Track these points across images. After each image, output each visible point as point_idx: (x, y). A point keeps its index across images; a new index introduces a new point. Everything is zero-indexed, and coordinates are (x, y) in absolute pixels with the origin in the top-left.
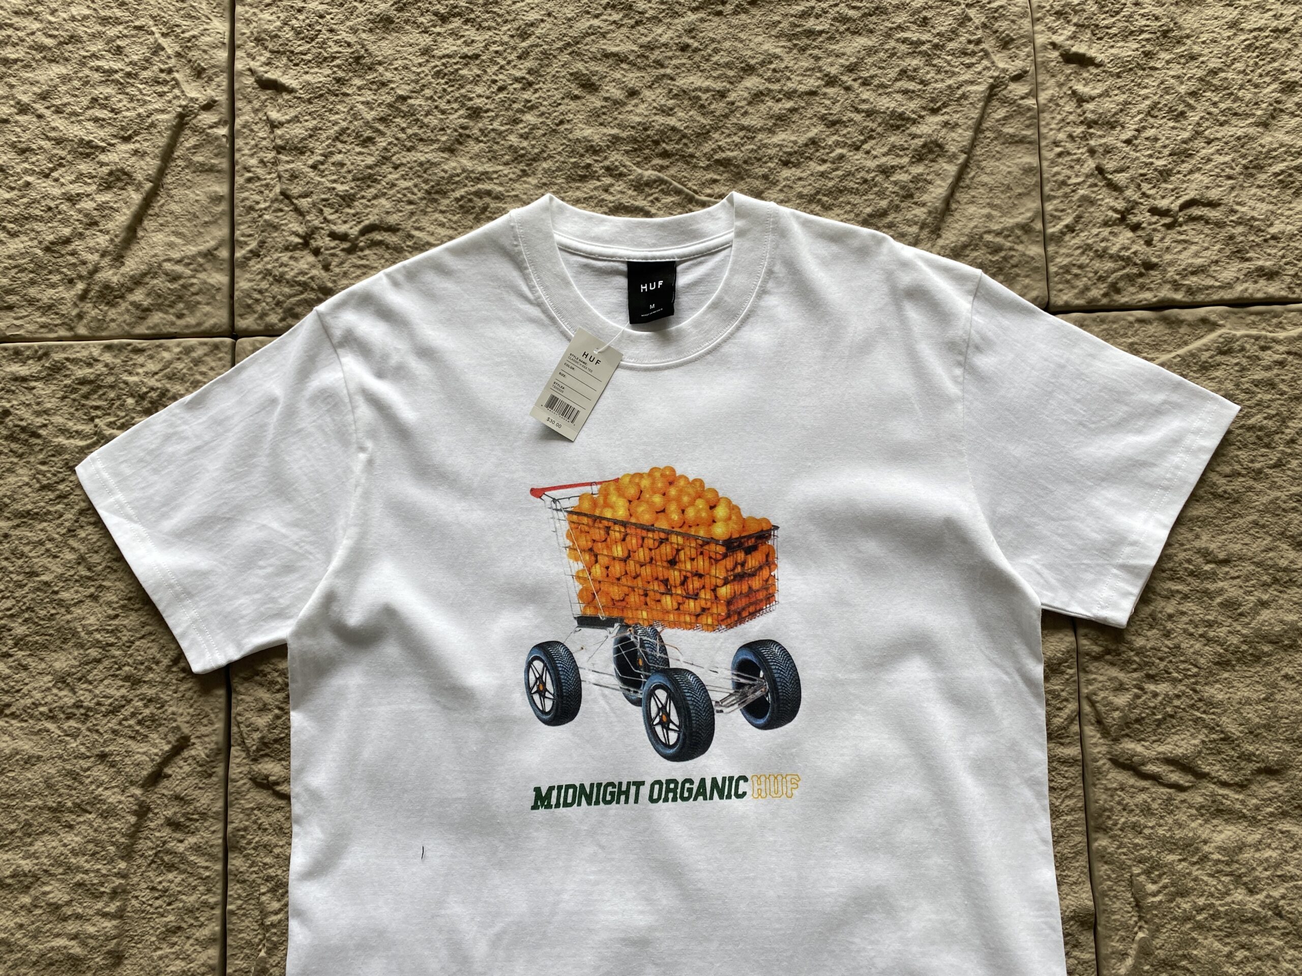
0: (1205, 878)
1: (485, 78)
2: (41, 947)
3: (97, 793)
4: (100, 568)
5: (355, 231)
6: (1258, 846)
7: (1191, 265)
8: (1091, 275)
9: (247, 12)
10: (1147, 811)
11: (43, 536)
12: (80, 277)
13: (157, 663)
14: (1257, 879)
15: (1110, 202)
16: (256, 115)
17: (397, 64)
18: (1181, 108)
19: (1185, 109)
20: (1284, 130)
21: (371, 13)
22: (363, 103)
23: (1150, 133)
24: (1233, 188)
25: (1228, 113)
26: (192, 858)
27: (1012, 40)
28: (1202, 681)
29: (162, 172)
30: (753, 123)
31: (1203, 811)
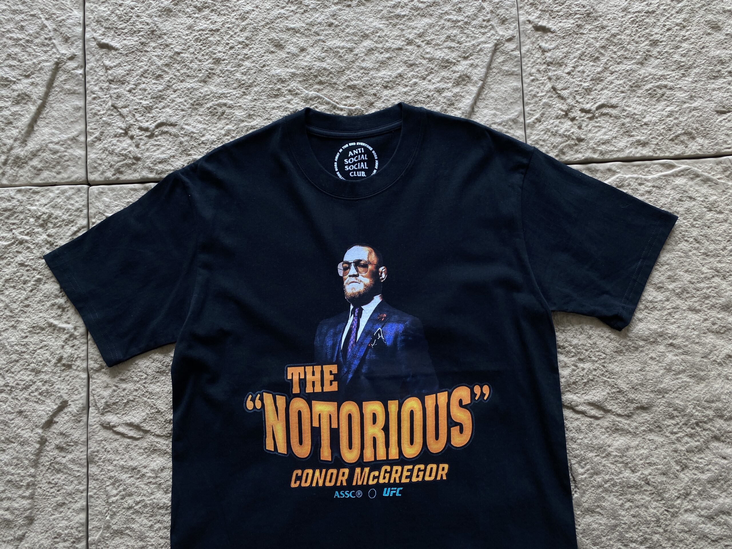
0: (609, 465)
1: (223, 42)
3: (17, 432)
4: (17, 311)
5: (153, 126)
6: (636, 448)
7: (602, 139)
8: (549, 145)
9: (91, 6)
10: (579, 430)
12: (3, 152)
13: (49, 362)
14: (636, 465)
15: (559, 106)
16: (97, 63)
17: (174, 34)
18: (597, 55)
19: (599, 56)
20: (652, 66)
21: (160, 7)
22: (156, 56)
23: (580, 68)
24: (624, 98)
25: (622, 57)
26: (70, 466)
27: (507, 19)
28: (608, 361)
29: (47, 94)
30: (368, 65)
31: (608, 430)
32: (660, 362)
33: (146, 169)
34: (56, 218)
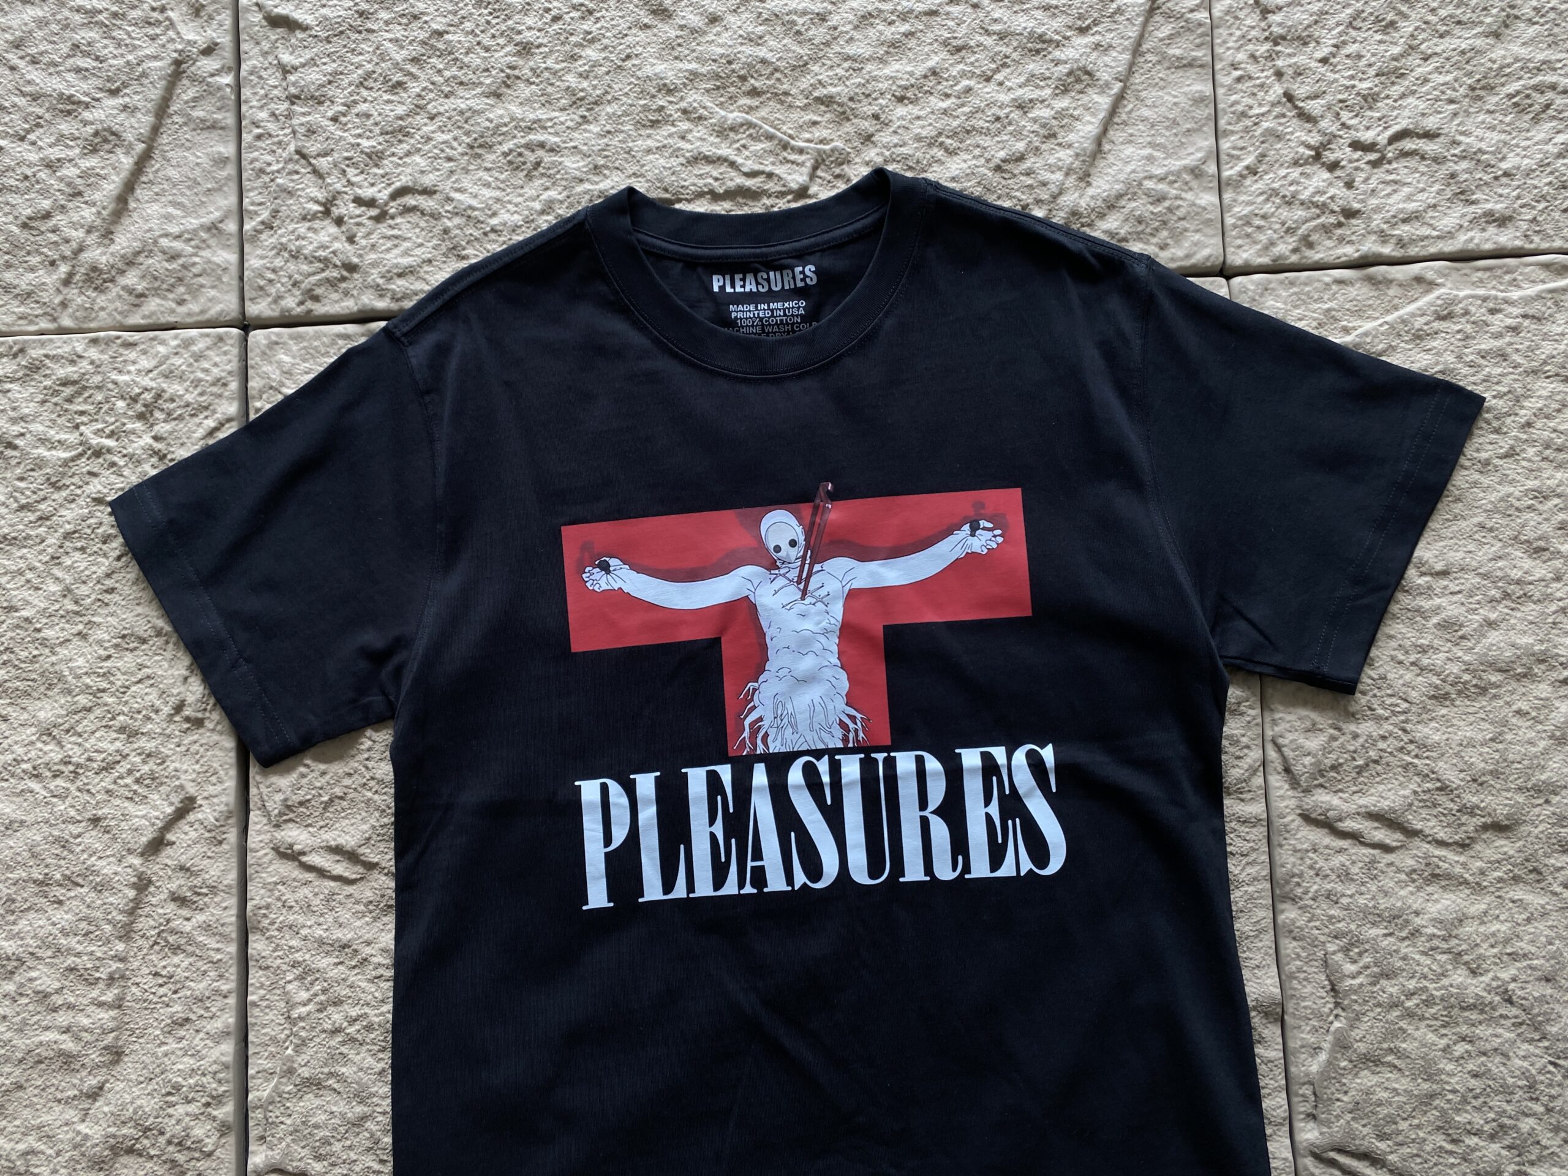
0: (1417, 957)
2: (28, 1042)
3: (89, 863)
4: (89, 601)
5: (383, 196)
6: (1482, 919)
7: (1402, 211)
8: (1277, 226)
10: (1345, 876)
11: (22, 564)
12: (64, 258)
13: (157, 711)
14: (1480, 957)
15: (1301, 136)
16: (265, 58)
18: (1390, 16)
19: (1396, 18)
20: (1520, 41)
22: (391, 40)
23: (1352, 49)
24: (1455, 115)
25: (1449, 21)
26: (201, 939)
28: (1414, 718)
29: (156, 130)
30: (861, 51)
31: (1415, 876)
32: (1541, 723)
33: (371, 291)
34: (172, 400)
